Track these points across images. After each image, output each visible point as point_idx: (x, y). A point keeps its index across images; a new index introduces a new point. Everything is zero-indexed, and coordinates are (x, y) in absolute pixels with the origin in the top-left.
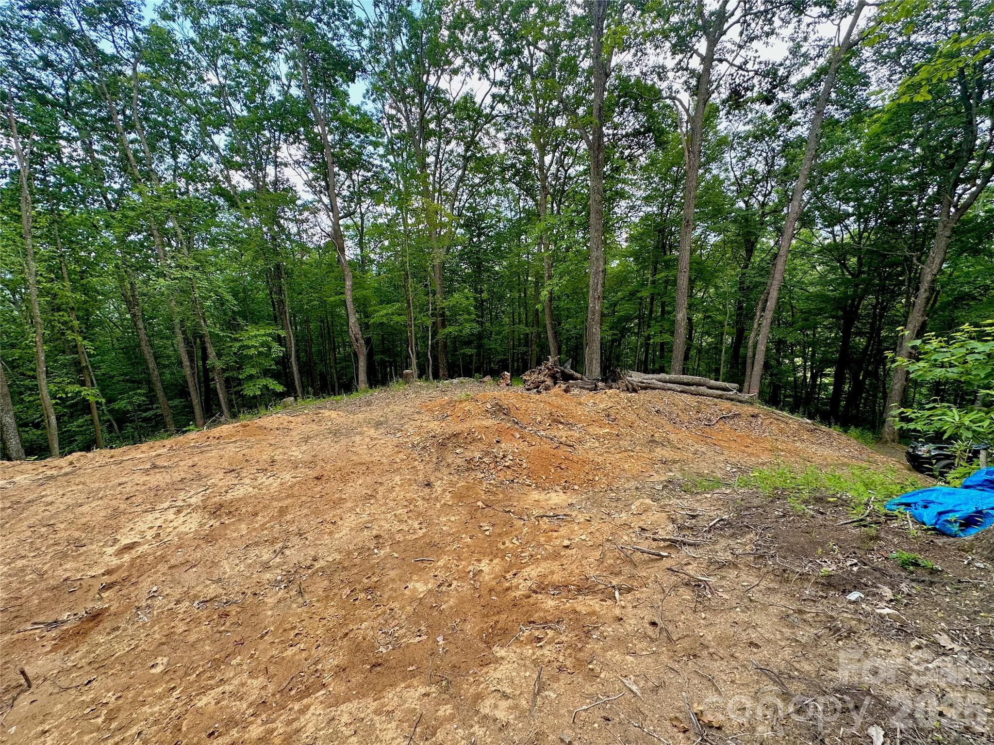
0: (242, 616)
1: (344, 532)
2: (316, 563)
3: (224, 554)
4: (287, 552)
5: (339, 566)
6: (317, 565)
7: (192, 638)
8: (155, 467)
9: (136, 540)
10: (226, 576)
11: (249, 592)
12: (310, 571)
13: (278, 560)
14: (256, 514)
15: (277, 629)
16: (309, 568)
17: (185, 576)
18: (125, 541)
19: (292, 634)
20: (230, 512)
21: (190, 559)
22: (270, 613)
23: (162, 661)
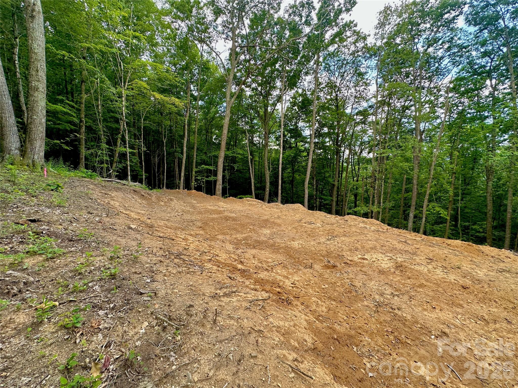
0: (353, 298)
1: (433, 315)
2: (397, 310)
3: (377, 279)
4: (396, 298)
5: (403, 321)
6: (396, 311)
7: (337, 289)
8: (405, 242)
9: (368, 259)
10: (368, 285)
11: (364, 294)
12: (391, 310)
13: (389, 297)
14: (409, 278)
15: (352, 310)
16: (392, 309)
17: (360, 275)
18: (366, 257)
19: (353, 316)
20: (402, 271)
21: (367, 272)
22: (359, 305)
23: (327, 286)
